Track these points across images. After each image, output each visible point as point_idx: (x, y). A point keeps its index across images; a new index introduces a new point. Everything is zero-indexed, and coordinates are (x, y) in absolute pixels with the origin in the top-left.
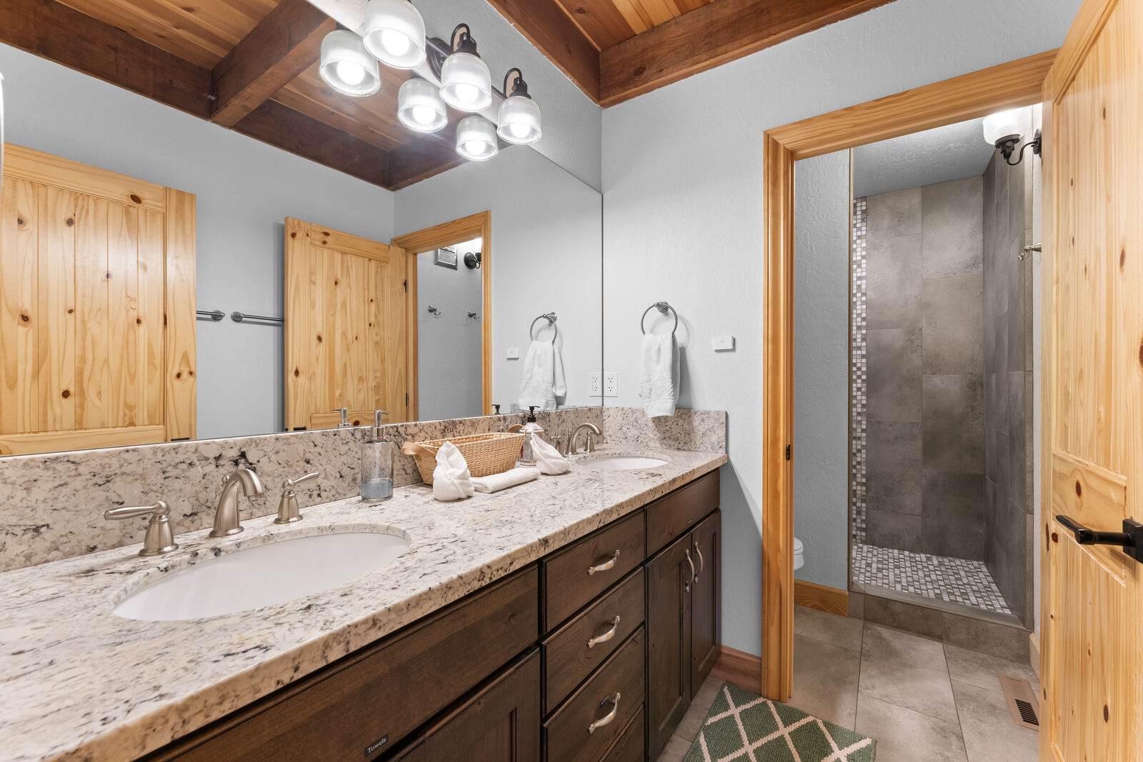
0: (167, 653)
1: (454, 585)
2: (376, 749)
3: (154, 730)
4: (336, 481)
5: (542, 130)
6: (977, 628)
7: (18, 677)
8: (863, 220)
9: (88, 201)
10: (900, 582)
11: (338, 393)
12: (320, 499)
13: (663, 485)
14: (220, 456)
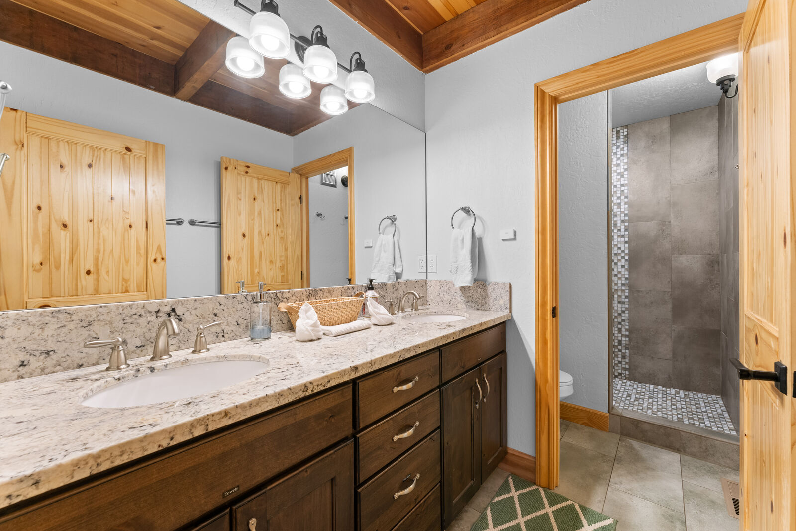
0: (99, 425)
1: (285, 394)
2: (230, 494)
3: (79, 468)
4: (235, 327)
5: (375, 94)
6: (707, 444)
7: (15, 435)
8: (625, 143)
9: (100, 152)
10: (651, 408)
11: (256, 271)
12: (224, 338)
13: (453, 333)
14: (159, 310)
